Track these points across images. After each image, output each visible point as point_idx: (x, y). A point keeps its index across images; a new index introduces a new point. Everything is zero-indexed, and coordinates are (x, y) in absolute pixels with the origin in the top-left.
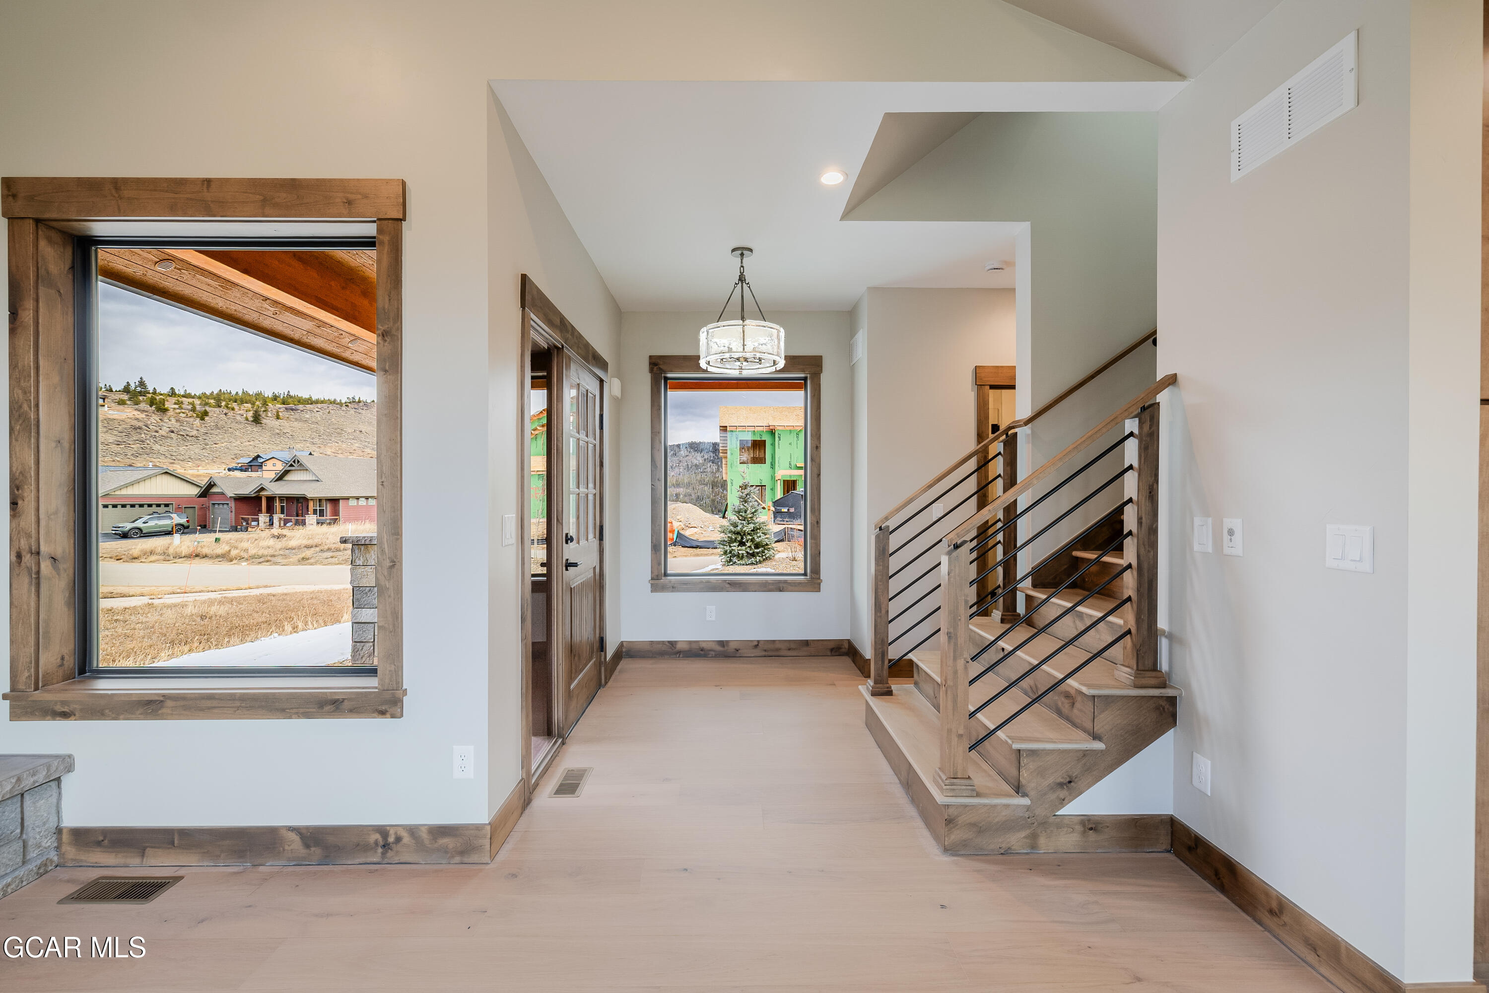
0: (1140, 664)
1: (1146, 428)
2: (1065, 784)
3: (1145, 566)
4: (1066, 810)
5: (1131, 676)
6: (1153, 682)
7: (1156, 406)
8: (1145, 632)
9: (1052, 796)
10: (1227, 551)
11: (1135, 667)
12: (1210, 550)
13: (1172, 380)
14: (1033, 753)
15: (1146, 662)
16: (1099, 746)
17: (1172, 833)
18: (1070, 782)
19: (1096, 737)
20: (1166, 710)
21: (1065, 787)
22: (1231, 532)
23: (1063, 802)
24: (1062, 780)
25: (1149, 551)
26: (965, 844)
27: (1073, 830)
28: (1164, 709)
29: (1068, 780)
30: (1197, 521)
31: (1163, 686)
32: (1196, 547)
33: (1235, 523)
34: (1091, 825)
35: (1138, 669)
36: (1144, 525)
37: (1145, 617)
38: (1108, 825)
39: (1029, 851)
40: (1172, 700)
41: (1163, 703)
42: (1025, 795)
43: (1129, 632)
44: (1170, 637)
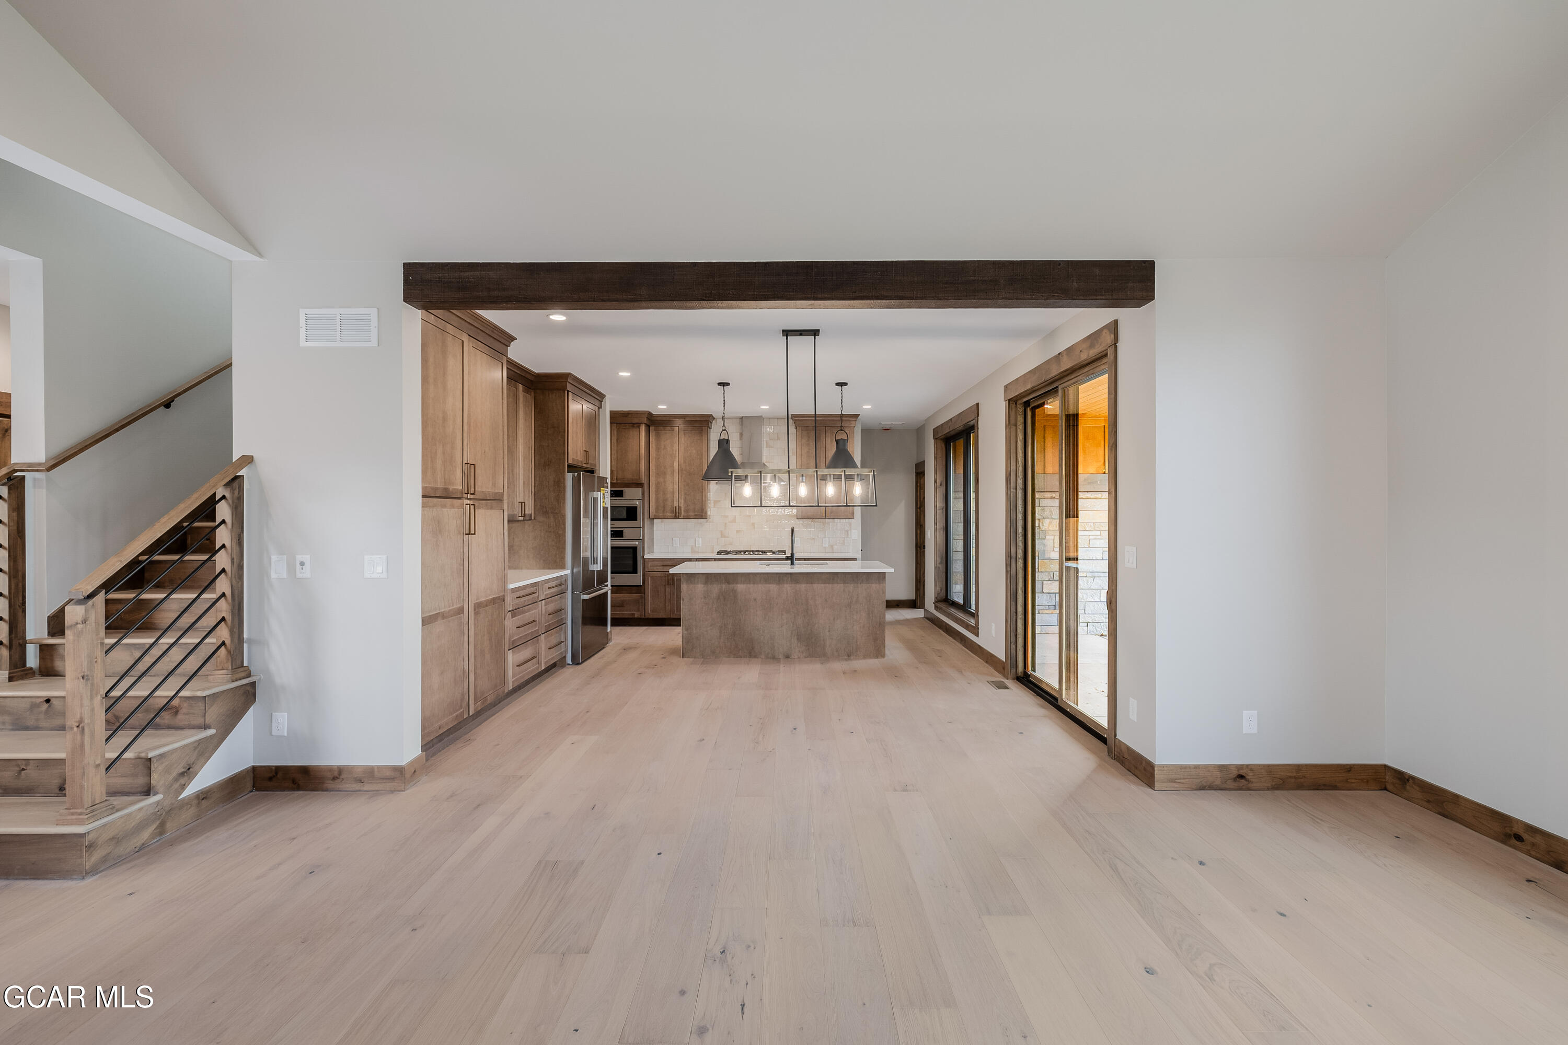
0: (233, 664)
1: (236, 493)
2: (185, 772)
3: (236, 592)
4: (185, 794)
5: (228, 675)
6: (243, 674)
7: (242, 478)
8: (236, 641)
9: (176, 786)
10: (299, 575)
11: (230, 668)
12: (285, 575)
13: (248, 460)
14: (161, 756)
15: (238, 662)
16: (212, 732)
17: (254, 778)
18: (189, 769)
19: (206, 727)
20: (250, 692)
21: (186, 774)
22: (302, 564)
23: (183, 787)
24: (183, 770)
25: (238, 582)
26: (104, 860)
27: (191, 805)
28: (249, 693)
29: (188, 767)
30: (274, 558)
31: (249, 676)
32: (273, 575)
33: (306, 558)
34: (203, 796)
35: (232, 669)
36: (235, 563)
37: (236, 630)
38: (214, 790)
39: (158, 839)
40: (253, 684)
41: (248, 688)
42: (156, 793)
43: (223, 643)
44: (250, 641)
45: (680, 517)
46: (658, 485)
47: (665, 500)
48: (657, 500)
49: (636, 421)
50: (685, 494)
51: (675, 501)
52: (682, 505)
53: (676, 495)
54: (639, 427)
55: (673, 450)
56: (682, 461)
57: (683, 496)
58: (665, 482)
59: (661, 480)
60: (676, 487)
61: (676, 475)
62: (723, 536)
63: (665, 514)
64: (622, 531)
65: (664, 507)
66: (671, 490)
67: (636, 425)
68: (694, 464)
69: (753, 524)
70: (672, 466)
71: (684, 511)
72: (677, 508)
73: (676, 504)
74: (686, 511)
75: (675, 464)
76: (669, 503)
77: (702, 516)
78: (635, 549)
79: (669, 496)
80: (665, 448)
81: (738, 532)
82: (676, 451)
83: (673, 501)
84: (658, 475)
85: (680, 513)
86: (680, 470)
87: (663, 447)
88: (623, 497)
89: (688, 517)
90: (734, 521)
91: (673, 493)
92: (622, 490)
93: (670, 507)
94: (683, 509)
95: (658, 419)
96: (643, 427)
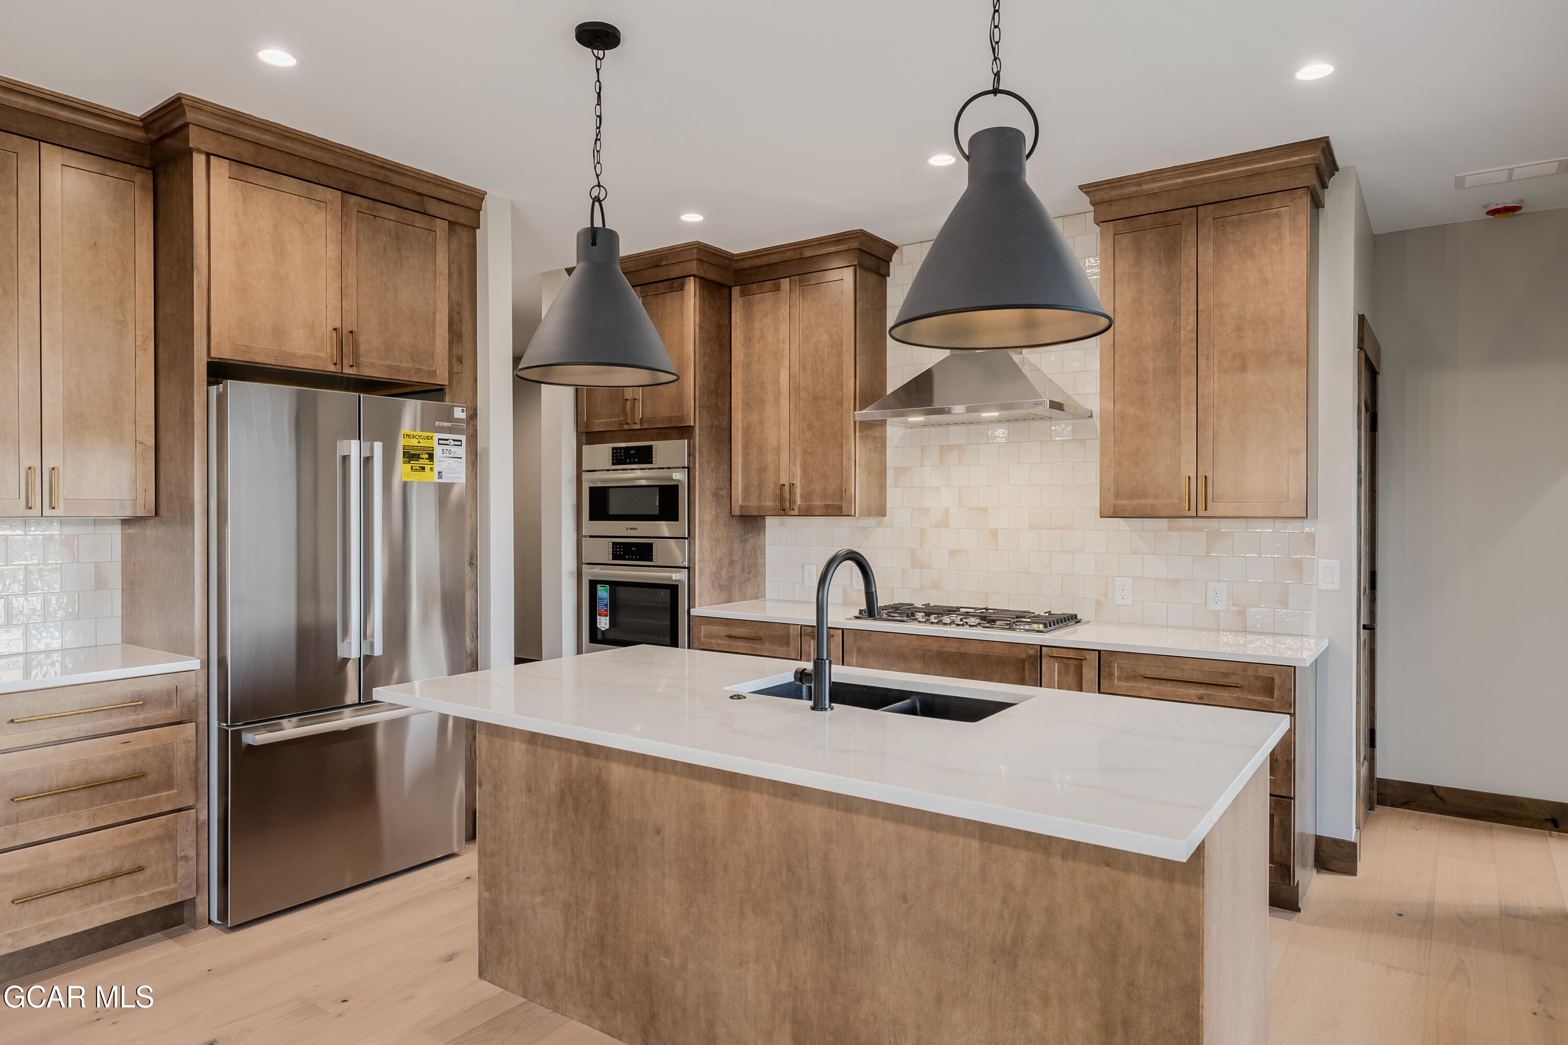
45: (792, 513)
46: (747, 430)
47: (763, 469)
48: (746, 465)
49: (676, 272)
50: (805, 452)
51: (782, 469)
52: (798, 482)
53: (785, 455)
54: (682, 288)
55: (778, 341)
56: (796, 368)
57: (799, 459)
58: (762, 422)
59: (755, 418)
60: (785, 434)
61: (784, 403)
62: (916, 563)
63: (763, 504)
64: (651, 544)
65: (760, 486)
66: (775, 443)
67: (676, 284)
68: (822, 371)
69: (994, 533)
70: (777, 381)
71: (802, 496)
72: (787, 488)
73: (784, 480)
74: (806, 496)
75: (782, 374)
76: (770, 476)
77: (841, 507)
78: (673, 589)
79: (770, 457)
80: (763, 337)
81: (953, 553)
82: (784, 342)
83: (778, 470)
84: (747, 405)
85: (792, 501)
86: (795, 390)
87: (757, 333)
88: (651, 463)
89: (807, 512)
90: (944, 523)
91: (778, 450)
92: (651, 447)
93: (773, 486)
94: (798, 492)
95: (747, 264)
96: (691, 286)
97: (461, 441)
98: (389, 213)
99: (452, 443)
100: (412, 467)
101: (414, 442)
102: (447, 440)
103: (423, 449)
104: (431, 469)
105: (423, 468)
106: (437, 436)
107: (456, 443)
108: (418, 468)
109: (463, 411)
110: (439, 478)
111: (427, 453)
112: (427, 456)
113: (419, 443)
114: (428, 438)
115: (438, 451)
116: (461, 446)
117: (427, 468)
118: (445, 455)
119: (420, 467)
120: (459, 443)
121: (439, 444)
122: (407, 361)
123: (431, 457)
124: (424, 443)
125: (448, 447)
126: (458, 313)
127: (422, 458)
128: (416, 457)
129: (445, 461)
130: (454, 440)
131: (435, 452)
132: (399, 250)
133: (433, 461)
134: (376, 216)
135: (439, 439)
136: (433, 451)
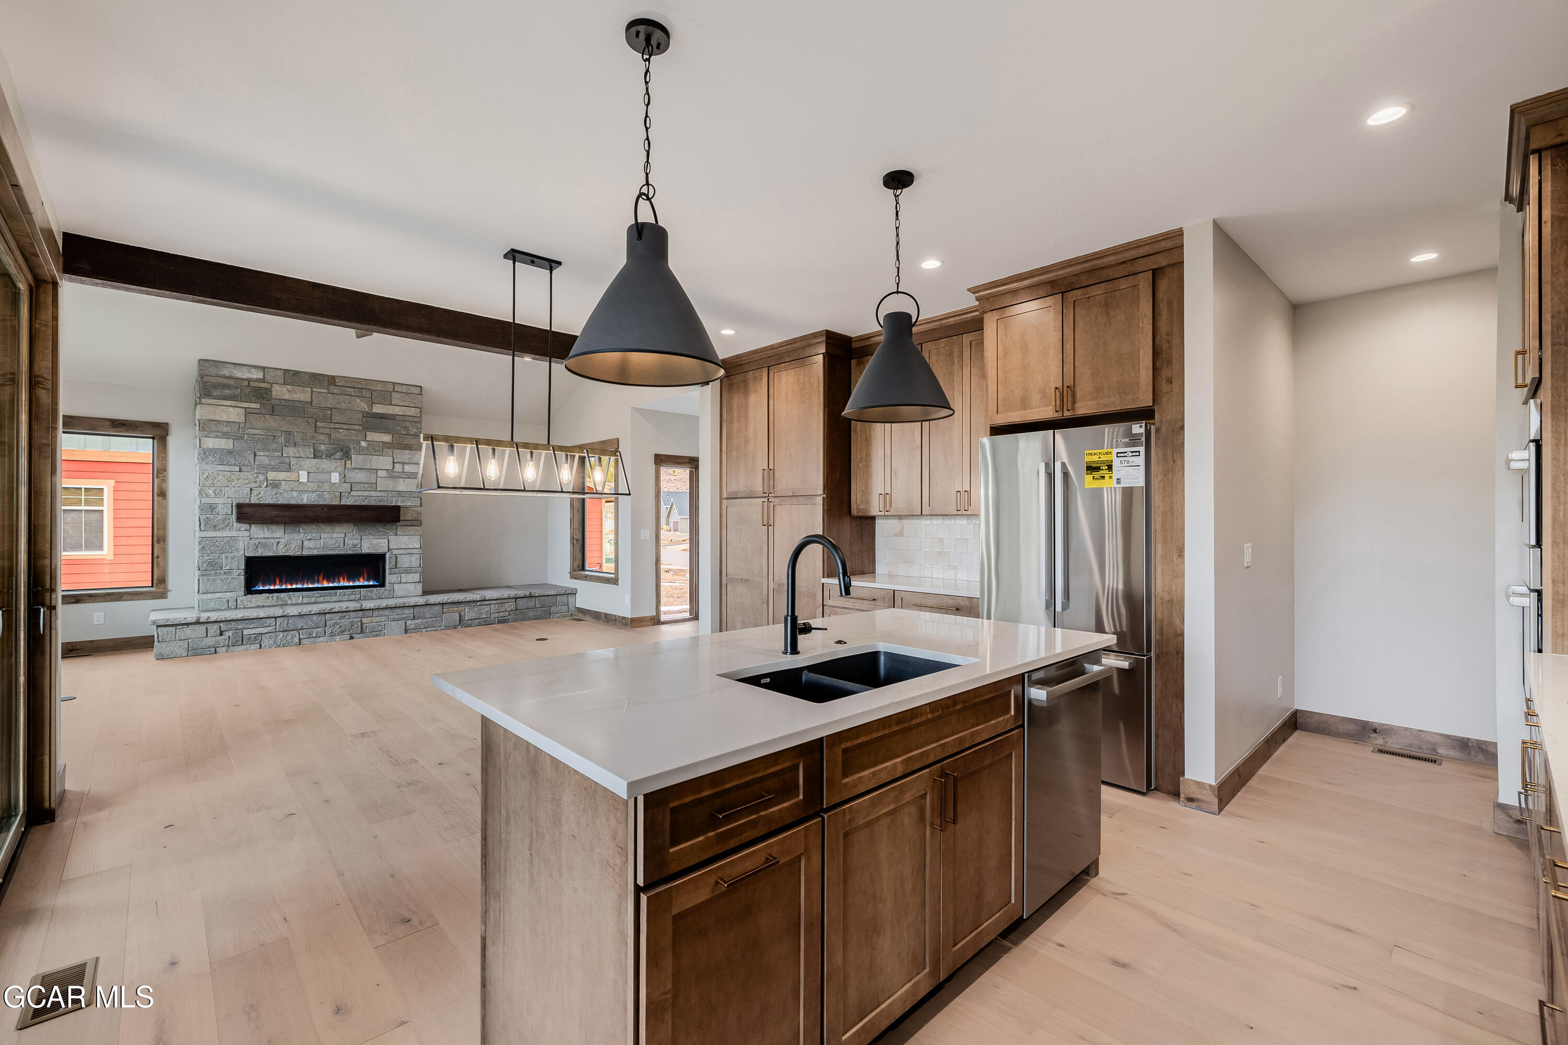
97: (1139, 452)
98: (1098, 291)
99: (1130, 454)
100: (1093, 477)
101: (1095, 458)
102: (1126, 452)
103: (1102, 462)
104: (1110, 477)
105: (1103, 477)
106: (1115, 451)
107: (1134, 454)
108: (1099, 477)
109: (1141, 427)
110: (1117, 483)
111: (1107, 465)
112: (1106, 467)
113: (1099, 458)
114: (1107, 453)
115: (1116, 463)
116: (1139, 455)
117: (1107, 476)
118: (1123, 465)
119: (1100, 476)
120: (1138, 454)
121: (1117, 457)
122: (1114, 396)
123: (1110, 468)
124: (1103, 458)
125: (1126, 459)
126: (1168, 342)
127: (1103, 470)
128: (1098, 469)
129: (1123, 470)
130: (1132, 452)
131: (1113, 464)
132: (1108, 314)
133: (1112, 471)
134: (1089, 297)
135: (1117, 453)
136: (1112, 462)
